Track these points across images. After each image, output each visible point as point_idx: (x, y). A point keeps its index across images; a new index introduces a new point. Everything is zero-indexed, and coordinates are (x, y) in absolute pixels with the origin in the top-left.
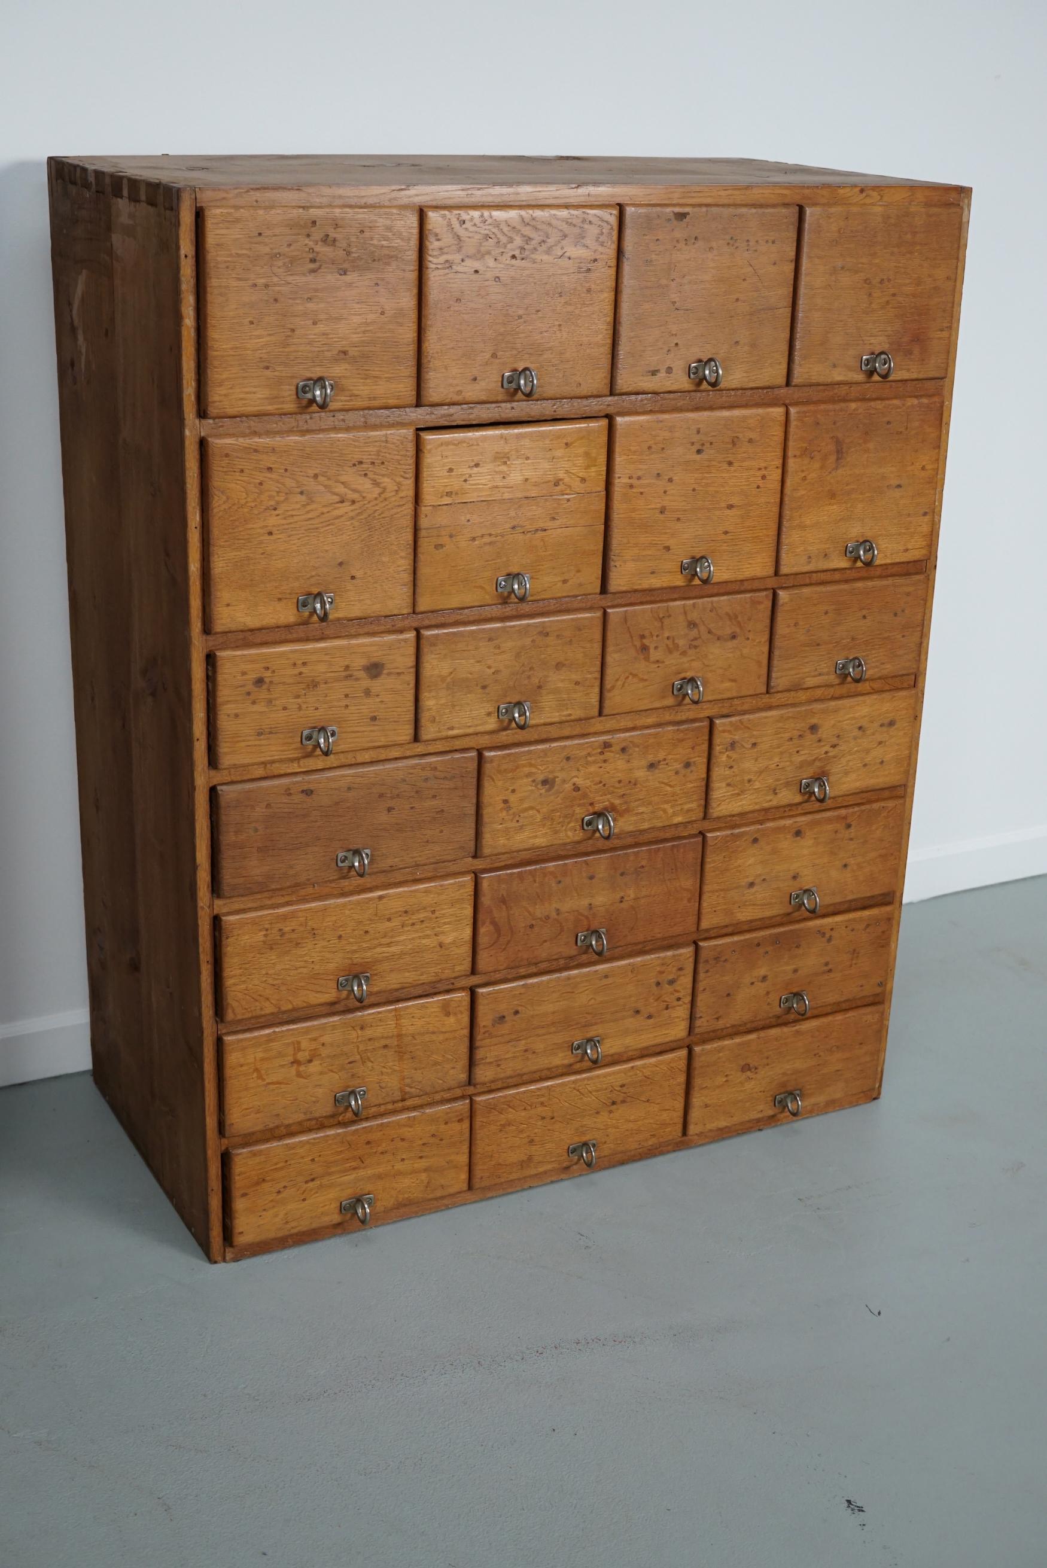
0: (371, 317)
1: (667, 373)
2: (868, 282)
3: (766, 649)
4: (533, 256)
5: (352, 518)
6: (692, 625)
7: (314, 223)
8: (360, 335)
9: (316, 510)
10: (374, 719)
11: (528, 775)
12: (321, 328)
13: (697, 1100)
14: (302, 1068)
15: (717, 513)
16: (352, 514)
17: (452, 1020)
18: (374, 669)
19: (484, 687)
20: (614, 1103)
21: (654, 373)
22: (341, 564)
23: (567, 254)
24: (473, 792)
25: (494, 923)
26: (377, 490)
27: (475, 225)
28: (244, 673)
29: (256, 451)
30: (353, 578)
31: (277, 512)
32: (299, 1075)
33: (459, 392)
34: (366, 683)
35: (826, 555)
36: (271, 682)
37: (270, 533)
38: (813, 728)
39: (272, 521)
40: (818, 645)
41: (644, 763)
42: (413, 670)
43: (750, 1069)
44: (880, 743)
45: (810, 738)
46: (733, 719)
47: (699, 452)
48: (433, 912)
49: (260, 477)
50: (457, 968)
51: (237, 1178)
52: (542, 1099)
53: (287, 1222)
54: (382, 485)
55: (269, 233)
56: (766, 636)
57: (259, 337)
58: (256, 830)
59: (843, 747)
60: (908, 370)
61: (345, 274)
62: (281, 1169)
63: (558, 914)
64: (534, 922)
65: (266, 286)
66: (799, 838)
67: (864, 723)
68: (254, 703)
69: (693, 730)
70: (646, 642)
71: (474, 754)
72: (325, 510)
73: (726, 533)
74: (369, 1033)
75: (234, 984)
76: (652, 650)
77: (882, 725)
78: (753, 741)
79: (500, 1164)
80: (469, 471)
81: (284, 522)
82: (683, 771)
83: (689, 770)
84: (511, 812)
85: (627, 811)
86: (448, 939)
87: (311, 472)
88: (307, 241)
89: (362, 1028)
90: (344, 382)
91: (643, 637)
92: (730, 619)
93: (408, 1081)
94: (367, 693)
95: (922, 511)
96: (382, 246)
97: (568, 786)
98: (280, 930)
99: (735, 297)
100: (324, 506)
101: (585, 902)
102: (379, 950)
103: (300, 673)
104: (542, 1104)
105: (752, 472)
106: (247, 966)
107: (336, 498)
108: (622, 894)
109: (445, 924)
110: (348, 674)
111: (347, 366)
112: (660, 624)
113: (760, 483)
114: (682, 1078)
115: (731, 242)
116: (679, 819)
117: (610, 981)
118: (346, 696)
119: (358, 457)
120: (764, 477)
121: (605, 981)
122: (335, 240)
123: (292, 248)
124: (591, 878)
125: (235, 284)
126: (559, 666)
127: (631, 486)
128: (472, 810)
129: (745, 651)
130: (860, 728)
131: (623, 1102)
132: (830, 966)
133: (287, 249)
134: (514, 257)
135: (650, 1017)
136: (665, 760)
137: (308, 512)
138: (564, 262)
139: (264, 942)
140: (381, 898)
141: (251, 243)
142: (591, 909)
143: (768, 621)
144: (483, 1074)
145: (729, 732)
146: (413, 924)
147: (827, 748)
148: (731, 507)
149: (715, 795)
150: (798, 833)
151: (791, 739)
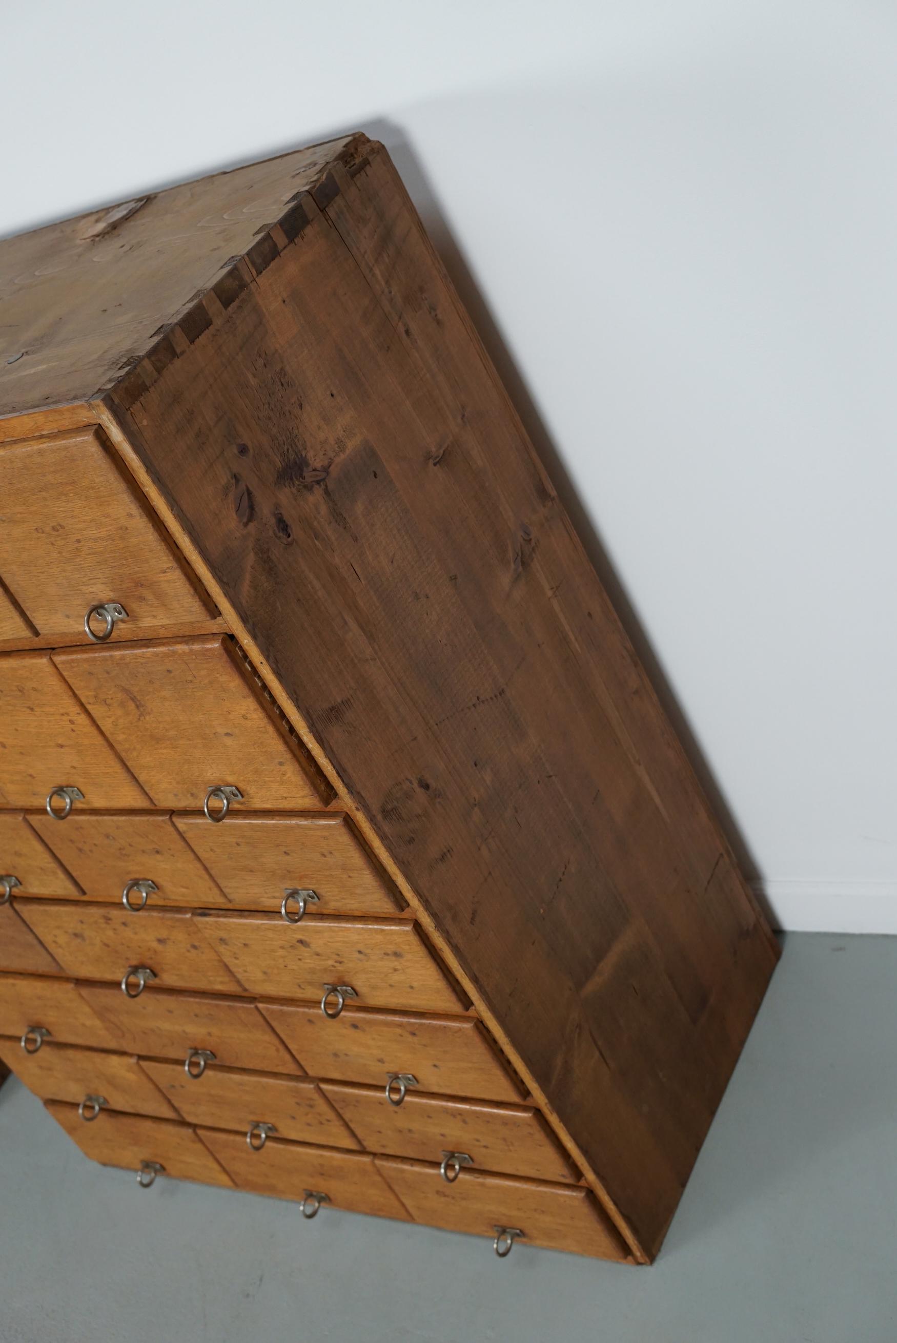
2: (40, 531)
15: (54, 749)
20: (323, 1175)
32: (50, 1075)
38: (302, 943)
40: (251, 871)
41: (153, 937)
44: (395, 970)
45: (304, 951)
48: (60, 1003)
56: (192, 855)
60: (154, 616)
63: (160, 1030)
66: (359, 1031)
67: (360, 947)
69: (178, 920)
73: (74, 768)
77: (386, 954)
83: (198, 952)
84: (66, 950)
86: (87, 1023)
97: (97, 942)
101: (179, 1028)
105: (57, 717)
112: (79, 834)
113: (73, 726)
120: (72, 722)
126: (17, 854)
128: (36, 942)
129: (179, 865)
130: (360, 952)
132: (483, 1144)
142: (186, 1034)
143: (183, 843)
147: (331, 962)
148: (62, 746)
149: (239, 976)
150: (355, 1026)
151: (282, 947)
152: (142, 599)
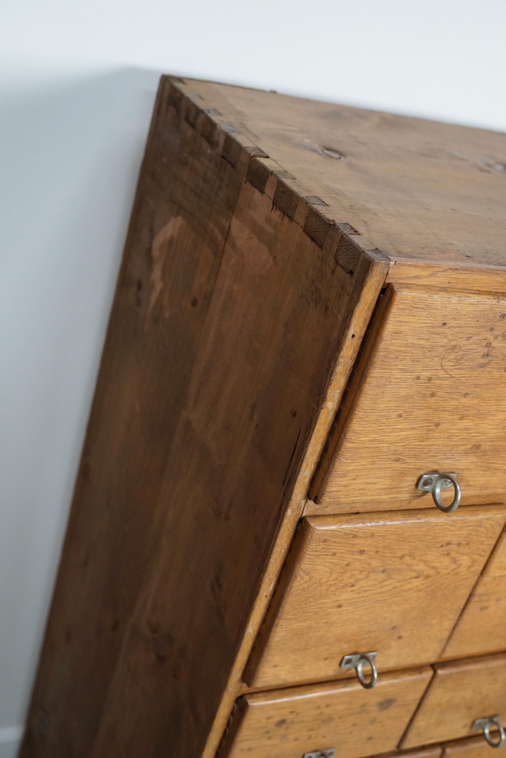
8: (498, 431)
9: (390, 585)
10: (370, 738)
12: (466, 423)
16: (421, 587)
18: (387, 704)
19: (469, 708)
22: (394, 628)
26: (453, 566)
28: (269, 718)
29: (355, 536)
30: (400, 637)
31: (353, 588)
34: (375, 714)
36: (292, 722)
37: (340, 606)
39: (345, 596)
42: (418, 702)
49: (350, 558)
54: (459, 562)
55: (453, 323)
57: (401, 430)
65: (430, 379)
68: (270, 738)
72: (398, 584)
87: (399, 554)
88: (488, 335)
94: (373, 721)
100: (399, 582)
103: (321, 713)
107: (414, 574)
110: (363, 709)
111: (475, 459)
118: (354, 725)
119: (447, 539)
123: (471, 341)
125: (398, 375)
133: (465, 342)
137: (382, 587)
141: (432, 333)
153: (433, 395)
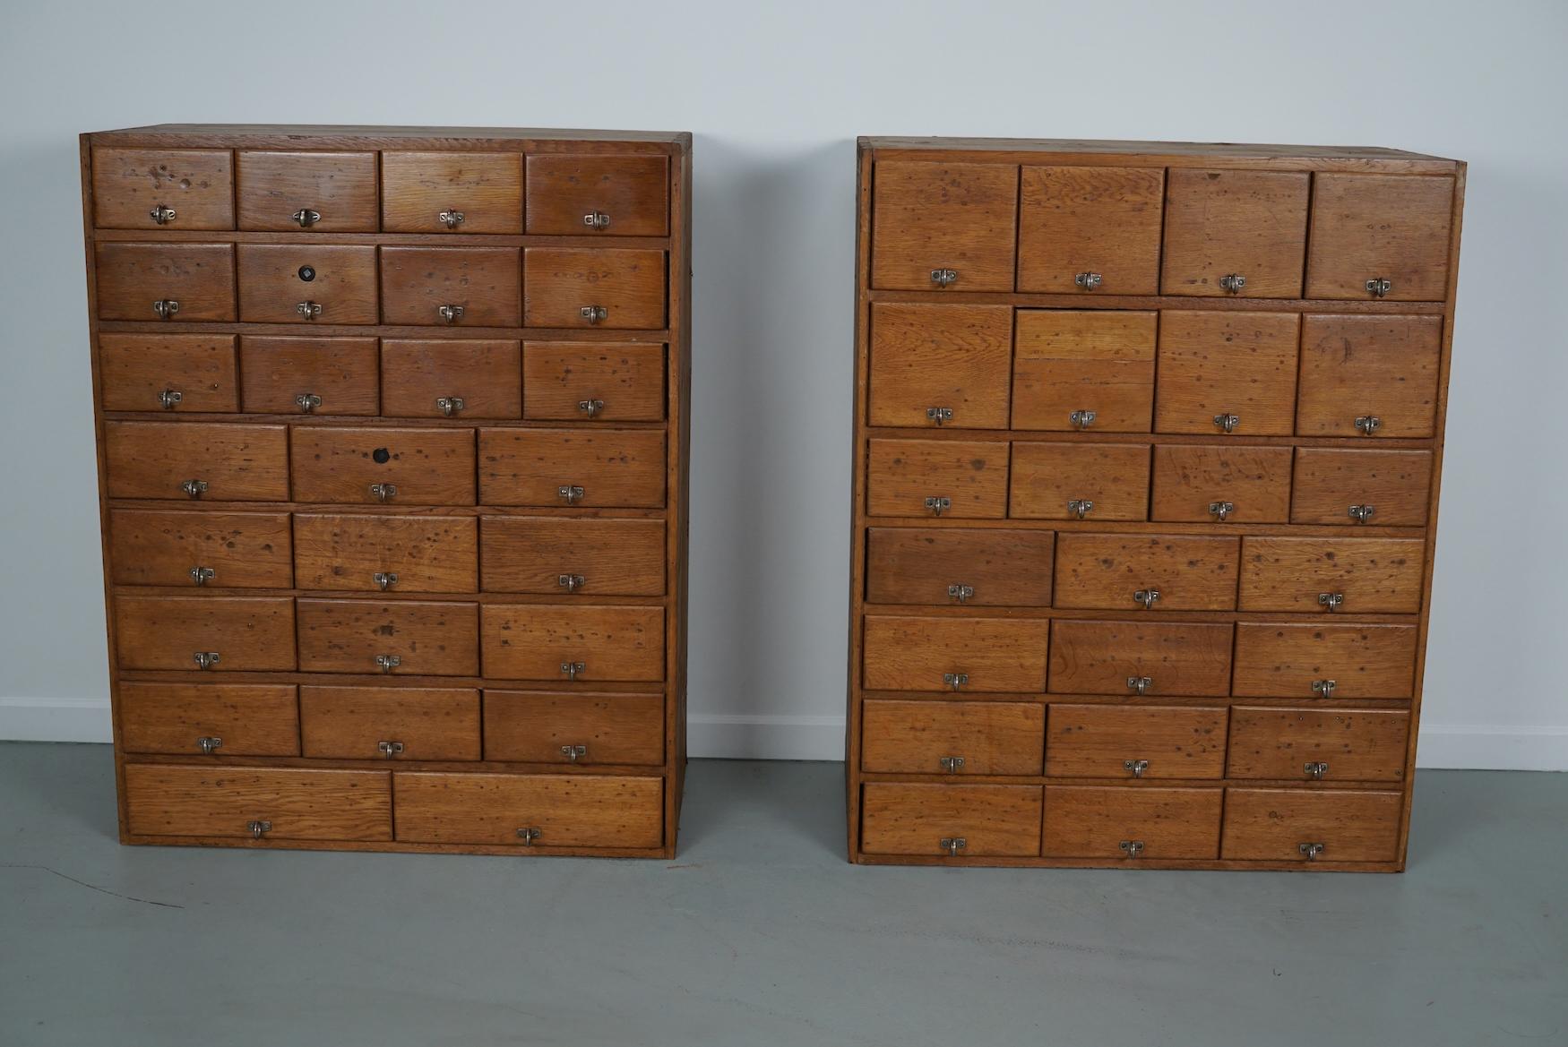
0: (983, 233)
1: (1203, 282)
2: (1371, 227)
3: (1288, 489)
4: (1100, 199)
5: (966, 361)
6: (1225, 464)
7: (946, 172)
8: (975, 244)
9: (942, 353)
10: (977, 498)
11: (1092, 555)
12: (948, 238)
13: (1230, 831)
14: (918, 734)
15: (1244, 384)
16: (966, 359)
17: (1029, 722)
18: (978, 464)
19: (1058, 487)
20: (1158, 817)
21: (1193, 282)
22: (958, 391)
23: (1125, 199)
24: (1051, 561)
25: (1062, 657)
26: (985, 345)
27: (1057, 177)
28: (887, 454)
29: (903, 312)
30: (966, 401)
31: (915, 353)
32: (916, 738)
33: (1044, 285)
34: (973, 472)
35: (1337, 425)
36: (906, 463)
37: (911, 366)
38: (1330, 556)
39: (912, 358)
40: (1333, 492)
41: (1185, 560)
42: (1006, 469)
43: (1276, 817)
44: (1391, 576)
45: (1326, 563)
46: (1259, 538)
47: (1228, 340)
48: (1016, 640)
49: (905, 329)
50: (1035, 685)
51: (868, 802)
52: (1101, 800)
53: (901, 844)
54: (988, 342)
56: (1288, 480)
57: (906, 241)
58: (893, 561)
59: (1356, 574)
60: (1408, 293)
61: (966, 205)
62: (899, 803)
63: (1113, 660)
64: (1094, 663)
65: (913, 210)
66: (1319, 639)
67: (1376, 557)
68: (893, 475)
69: (1225, 541)
70: (1188, 472)
71: (1052, 533)
72: (947, 354)
73: (1251, 399)
74: (968, 719)
75: (872, 663)
76: (1192, 478)
77: (1393, 562)
78: (1277, 557)
79: (1064, 842)
80: (1051, 338)
81: (919, 359)
82: (1219, 571)
83: (1222, 572)
84: (1079, 578)
85: (1171, 593)
86: (1028, 662)
87: (939, 329)
88: (941, 183)
89: (963, 714)
90: (964, 273)
91: (1185, 468)
92: (1256, 463)
93: (995, 761)
94: (973, 479)
95: (1424, 400)
96: (992, 188)
97: (1124, 568)
98: (905, 632)
99: (1257, 233)
100: (947, 352)
101: (1136, 655)
102: (974, 660)
103: (926, 460)
104: (1099, 803)
105: (1272, 358)
106: (880, 652)
107: (956, 347)
108: (1165, 655)
109: (1025, 651)
110: (959, 464)
111: (964, 262)
112: (1198, 460)
113: (1280, 366)
114: (1217, 810)
115: (1254, 195)
116: (1215, 607)
117: (1155, 720)
118: (958, 479)
119: (971, 321)
120: (1282, 362)
121: (1152, 719)
122: (959, 183)
123: (931, 187)
124: (1141, 638)
125: (893, 207)
126: (1116, 480)
127: (1174, 359)
128: (1050, 573)
129: (1270, 489)
130: (1372, 561)
131: (1166, 817)
132: (1349, 749)
133: (928, 188)
134: (1085, 199)
135: (1189, 755)
136: (1202, 560)
137: (936, 355)
138: (1124, 205)
139: (893, 638)
140: (978, 623)
141: (904, 183)
142: (1140, 662)
143: (1289, 469)
144: (1053, 769)
145: (1255, 547)
146: (1001, 647)
147: (1342, 572)
148: (1255, 381)
149: (1245, 593)
150: (1318, 635)
151: (1309, 561)
152: (1410, 280)
153: (919, 219)
